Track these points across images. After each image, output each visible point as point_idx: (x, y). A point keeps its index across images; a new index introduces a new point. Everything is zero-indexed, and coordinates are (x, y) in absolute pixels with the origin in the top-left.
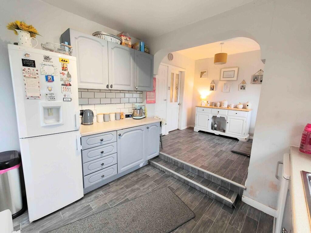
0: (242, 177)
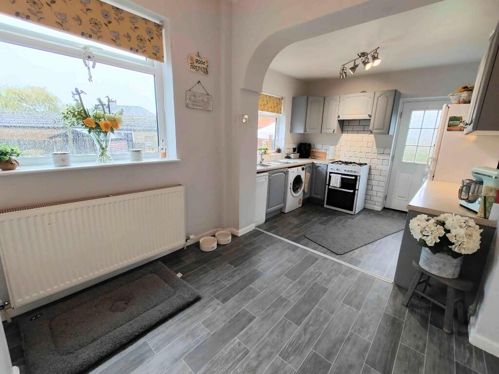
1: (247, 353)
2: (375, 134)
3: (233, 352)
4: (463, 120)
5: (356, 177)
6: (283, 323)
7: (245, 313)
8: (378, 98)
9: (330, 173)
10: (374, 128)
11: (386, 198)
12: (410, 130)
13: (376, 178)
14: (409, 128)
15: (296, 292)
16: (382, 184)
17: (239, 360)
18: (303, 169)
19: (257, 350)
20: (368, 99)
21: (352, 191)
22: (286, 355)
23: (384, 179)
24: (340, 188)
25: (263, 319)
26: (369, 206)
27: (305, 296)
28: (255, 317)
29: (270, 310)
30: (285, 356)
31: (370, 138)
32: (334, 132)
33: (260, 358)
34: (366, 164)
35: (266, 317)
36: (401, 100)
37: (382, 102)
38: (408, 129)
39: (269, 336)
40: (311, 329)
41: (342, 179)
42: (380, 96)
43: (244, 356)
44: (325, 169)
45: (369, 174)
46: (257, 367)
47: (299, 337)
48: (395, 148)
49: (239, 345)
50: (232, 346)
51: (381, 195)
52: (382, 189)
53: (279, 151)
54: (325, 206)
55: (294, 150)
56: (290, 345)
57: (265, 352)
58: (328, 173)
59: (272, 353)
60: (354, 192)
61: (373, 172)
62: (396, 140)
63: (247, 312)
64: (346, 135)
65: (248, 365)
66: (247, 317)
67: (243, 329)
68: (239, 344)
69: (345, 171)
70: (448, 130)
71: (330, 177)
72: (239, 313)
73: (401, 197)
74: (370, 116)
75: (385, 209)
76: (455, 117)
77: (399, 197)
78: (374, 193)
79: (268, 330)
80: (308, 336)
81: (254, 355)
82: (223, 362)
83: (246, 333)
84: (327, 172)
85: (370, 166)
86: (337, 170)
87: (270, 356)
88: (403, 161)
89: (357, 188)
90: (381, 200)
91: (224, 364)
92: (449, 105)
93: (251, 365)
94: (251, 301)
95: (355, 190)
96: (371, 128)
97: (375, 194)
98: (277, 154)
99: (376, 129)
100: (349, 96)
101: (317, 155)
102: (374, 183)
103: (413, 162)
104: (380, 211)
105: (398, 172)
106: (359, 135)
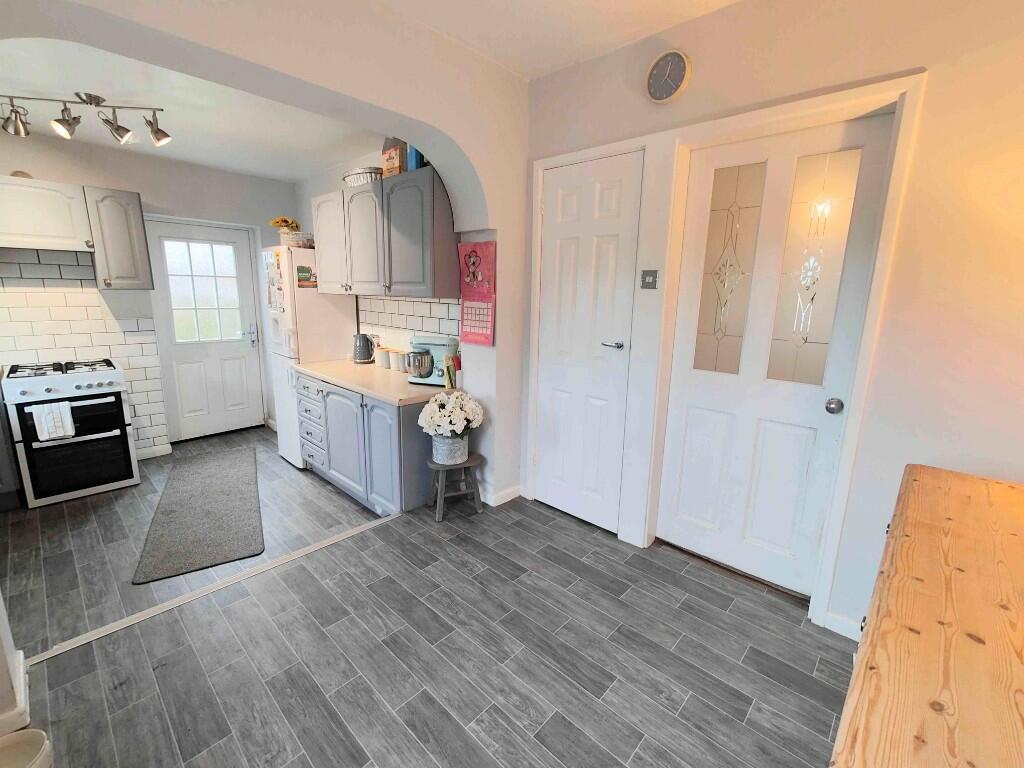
0: (61, 694)
1: (496, 709)
3: (495, 732)
5: (117, 395)
6: (446, 649)
7: (412, 710)
8: (98, 203)
9: (20, 406)
10: (113, 276)
12: (171, 278)
14: (168, 276)
15: (381, 617)
17: (510, 722)
19: (493, 692)
21: (117, 432)
22: (502, 654)
25: (432, 678)
26: (142, 454)
27: (393, 608)
28: (425, 692)
29: (415, 664)
30: (503, 656)
33: (506, 688)
35: (427, 672)
39: (468, 673)
40: (461, 616)
43: (503, 713)
46: (519, 694)
47: (474, 633)
49: (482, 721)
50: (482, 734)
52: (160, 408)
54: (34, 504)
56: (486, 646)
57: (496, 681)
58: (13, 409)
59: (498, 672)
60: (123, 433)
63: (409, 705)
65: (517, 707)
66: (421, 705)
67: (448, 715)
68: (480, 722)
69: (78, 387)
70: (299, 286)
71: (23, 416)
72: (406, 722)
75: (176, 445)
77: (190, 412)
78: (145, 421)
79: (457, 673)
80: (473, 622)
81: (501, 698)
82: (512, 750)
83: (459, 709)
84: (5, 407)
86: (48, 390)
87: (501, 675)
88: (178, 340)
89: (127, 422)
90: (165, 430)
91: (515, 748)
93: (518, 703)
94: (377, 695)
95: (123, 426)
103: (197, 340)
104: (170, 451)
105: (174, 363)
106: (48, 289)
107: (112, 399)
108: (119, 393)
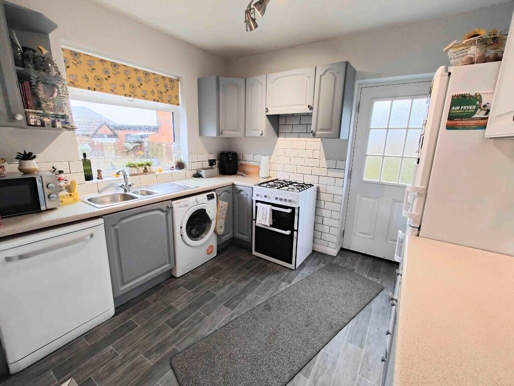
2: (322, 137)
4: (483, 104)
5: (293, 209)
8: (321, 76)
9: (257, 201)
10: (318, 129)
11: (343, 234)
12: (371, 131)
13: (328, 205)
14: (370, 129)
16: (336, 215)
18: (210, 197)
20: (307, 79)
21: (288, 232)
23: (338, 207)
24: (271, 226)
26: (320, 248)
31: (316, 143)
32: (262, 134)
34: (311, 185)
36: (357, 82)
37: (327, 82)
38: (368, 130)
41: (274, 211)
42: (324, 74)
44: (250, 194)
45: (318, 199)
48: (352, 160)
51: (336, 232)
52: (336, 224)
53: (180, 166)
54: (254, 253)
55: (211, 163)
58: (254, 202)
60: (292, 234)
61: (323, 196)
62: (353, 148)
64: (283, 139)
69: (276, 198)
70: (449, 127)
71: (256, 207)
73: (363, 233)
74: (311, 108)
75: (343, 250)
76: (464, 96)
77: (361, 233)
78: (326, 229)
84: (252, 200)
85: (318, 188)
86: (266, 196)
88: (365, 179)
89: (295, 228)
90: (335, 239)
92: (451, 69)
95: (293, 230)
96: (313, 128)
97: (327, 231)
98: (175, 170)
99: (321, 130)
100: (279, 74)
101: (247, 169)
102: (325, 213)
103: (378, 181)
104: (335, 255)
105: (358, 195)
106: (300, 139)
107: (289, 211)
108: (294, 208)
